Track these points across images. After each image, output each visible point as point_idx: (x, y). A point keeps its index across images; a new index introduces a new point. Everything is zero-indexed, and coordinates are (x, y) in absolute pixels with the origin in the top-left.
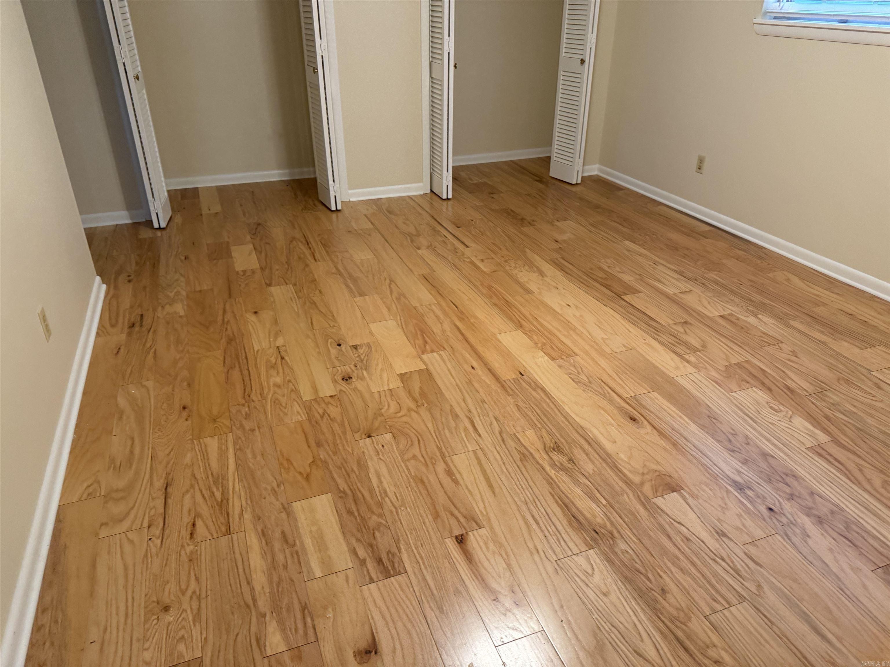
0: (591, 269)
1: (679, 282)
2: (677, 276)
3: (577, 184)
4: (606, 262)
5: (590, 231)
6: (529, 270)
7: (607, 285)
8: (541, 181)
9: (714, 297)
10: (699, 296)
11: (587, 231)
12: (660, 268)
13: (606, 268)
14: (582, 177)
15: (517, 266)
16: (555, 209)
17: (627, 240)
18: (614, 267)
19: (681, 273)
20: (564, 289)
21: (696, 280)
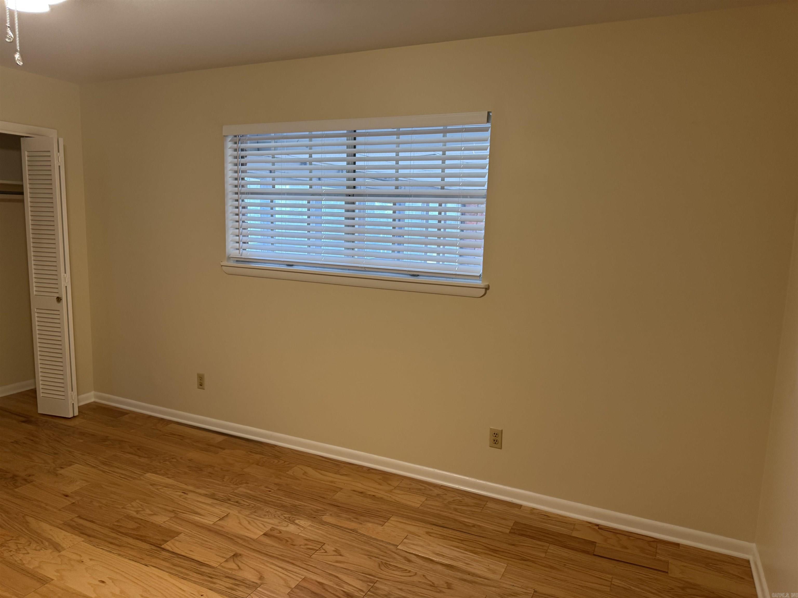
0: (118, 521)
1: (214, 507)
2: (210, 501)
3: (74, 417)
4: (133, 507)
5: (104, 472)
6: (38, 548)
7: (141, 536)
8: (28, 420)
9: (251, 514)
10: (238, 517)
11: (101, 472)
12: (190, 496)
13: (134, 514)
14: (79, 407)
15: (20, 546)
16: (55, 454)
17: (148, 472)
18: (144, 510)
19: (212, 496)
20: (91, 560)
21: (229, 500)
